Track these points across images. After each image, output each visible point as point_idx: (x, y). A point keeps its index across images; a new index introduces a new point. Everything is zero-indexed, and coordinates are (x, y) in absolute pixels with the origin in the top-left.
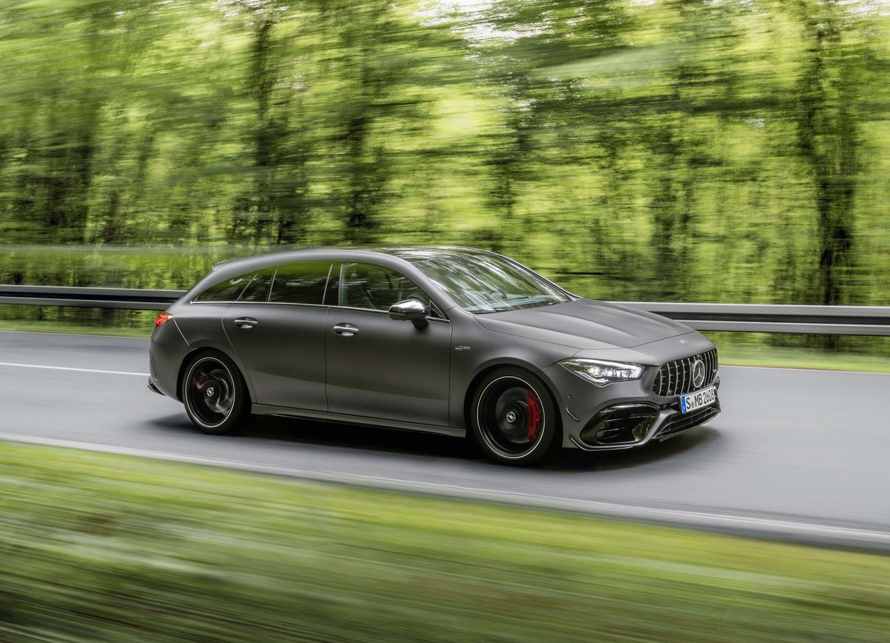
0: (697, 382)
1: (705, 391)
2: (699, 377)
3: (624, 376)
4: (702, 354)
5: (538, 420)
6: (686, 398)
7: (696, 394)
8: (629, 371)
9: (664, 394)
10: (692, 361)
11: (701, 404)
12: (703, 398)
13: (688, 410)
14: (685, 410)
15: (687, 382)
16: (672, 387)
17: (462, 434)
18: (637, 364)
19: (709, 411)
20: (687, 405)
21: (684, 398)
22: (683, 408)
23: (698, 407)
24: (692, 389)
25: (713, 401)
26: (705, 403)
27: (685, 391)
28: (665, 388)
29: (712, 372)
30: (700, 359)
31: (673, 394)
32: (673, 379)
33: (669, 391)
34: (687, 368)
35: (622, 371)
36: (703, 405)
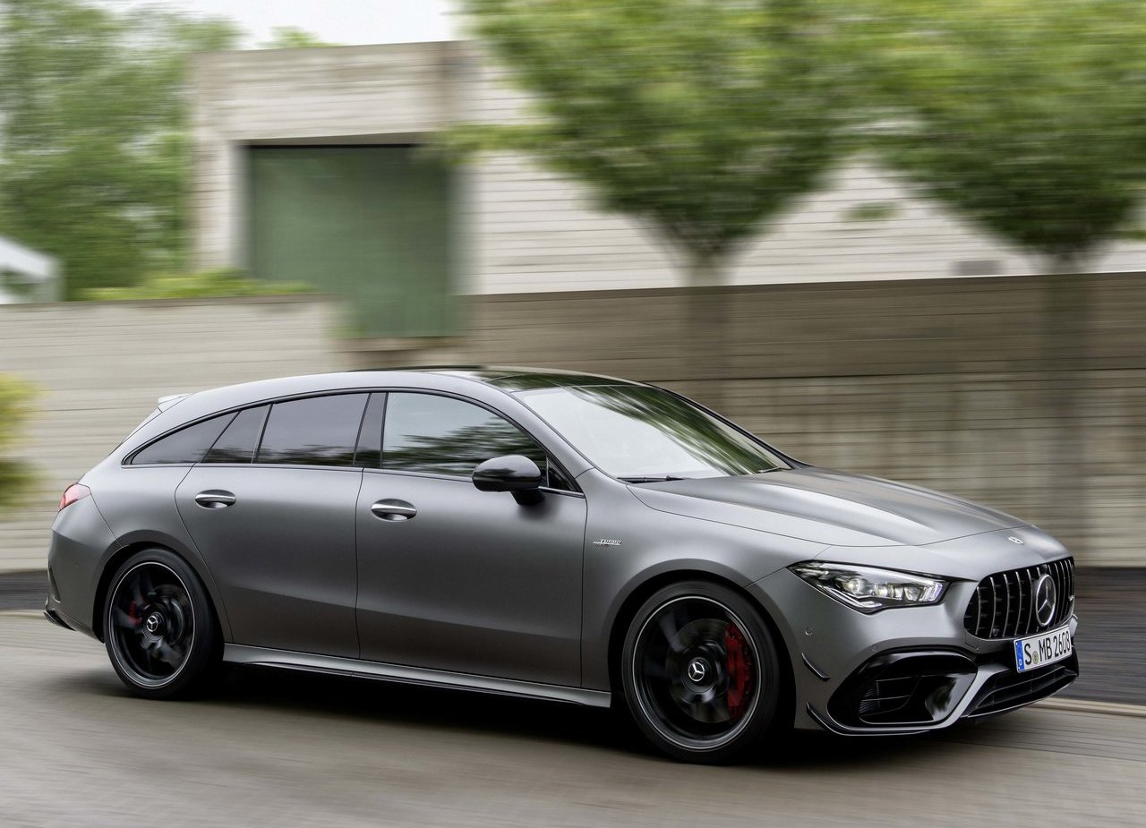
0: (1044, 615)
1: (1057, 634)
2: (1046, 606)
3: (910, 597)
4: (1051, 564)
5: (747, 678)
6: (1024, 643)
7: (1042, 637)
8: (920, 589)
9: (984, 634)
10: (1036, 577)
11: (1049, 657)
12: (1053, 646)
13: (1027, 668)
14: (1022, 667)
15: (1025, 614)
16: (1000, 622)
17: (604, 702)
18: (934, 577)
19: (1060, 672)
20: (1026, 657)
21: (1020, 643)
22: (1018, 663)
23: (1046, 662)
24: (1035, 629)
25: (1069, 653)
26: (1057, 655)
27: (1022, 633)
28: (986, 623)
29: (1067, 599)
30: (1048, 573)
31: (1000, 636)
32: (1001, 606)
33: (993, 630)
34: (1027, 588)
35: (906, 589)
36: (1054, 659)
